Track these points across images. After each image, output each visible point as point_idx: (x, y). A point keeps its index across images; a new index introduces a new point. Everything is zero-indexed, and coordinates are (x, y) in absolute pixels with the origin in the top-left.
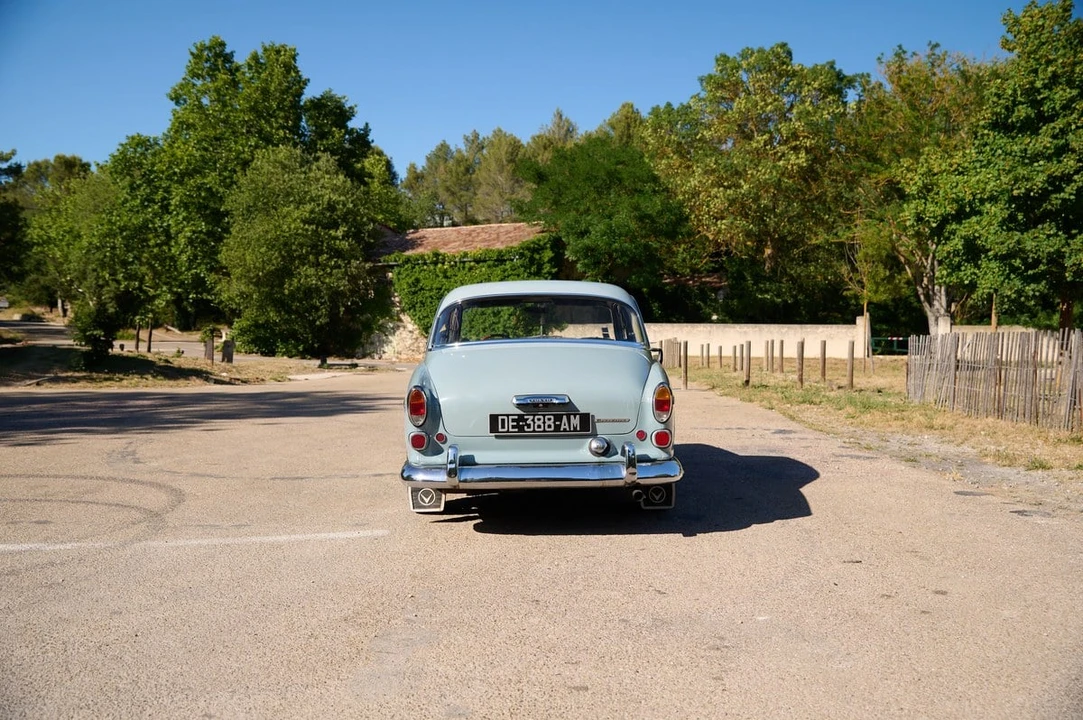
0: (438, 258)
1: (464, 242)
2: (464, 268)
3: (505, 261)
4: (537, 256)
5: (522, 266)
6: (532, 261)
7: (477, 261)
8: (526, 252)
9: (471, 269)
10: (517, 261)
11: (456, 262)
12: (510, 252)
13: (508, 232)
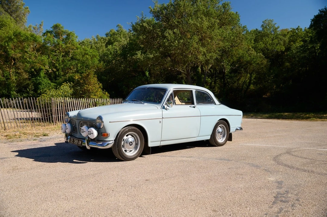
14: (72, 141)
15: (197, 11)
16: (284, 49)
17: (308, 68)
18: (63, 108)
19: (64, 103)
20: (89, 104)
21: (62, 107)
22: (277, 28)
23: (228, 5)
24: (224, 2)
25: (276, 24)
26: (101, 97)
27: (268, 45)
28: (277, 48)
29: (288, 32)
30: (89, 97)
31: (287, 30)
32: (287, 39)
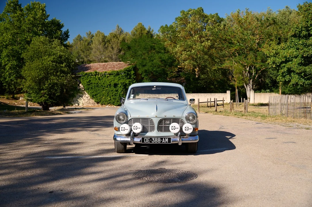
0: (96, 74)
1: (103, 68)
2: (105, 77)
3: (120, 74)
4: (129, 73)
5: (125, 76)
6: (128, 74)
7: (110, 74)
8: (126, 71)
9: (108, 77)
10: (123, 74)
11: (102, 75)
12: (121, 72)
13: (117, 65)
14: (148, 140)
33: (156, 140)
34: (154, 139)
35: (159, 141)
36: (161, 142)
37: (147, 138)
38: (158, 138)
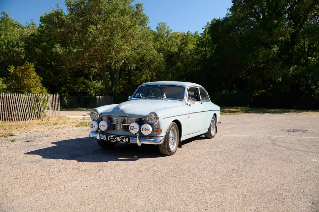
14: (111, 138)
15: (116, 9)
16: (178, 50)
17: (197, 69)
18: (5, 105)
19: (6, 99)
20: (31, 100)
21: (3, 103)
22: (170, 31)
23: (141, 6)
24: (138, 3)
25: (169, 27)
26: (41, 93)
27: (163, 46)
28: (172, 49)
29: (178, 36)
30: (29, 92)
31: (176, 33)
32: (179, 41)
33: (118, 139)
34: (117, 138)
35: (120, 140)
36: (122, 141)
37: (111, 136)
38: (119, 137)
